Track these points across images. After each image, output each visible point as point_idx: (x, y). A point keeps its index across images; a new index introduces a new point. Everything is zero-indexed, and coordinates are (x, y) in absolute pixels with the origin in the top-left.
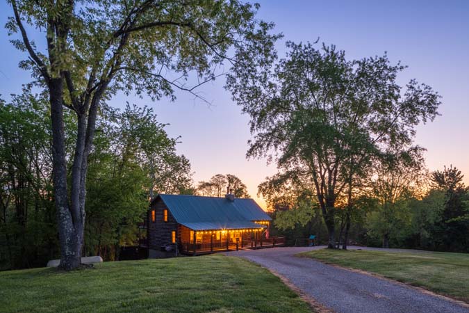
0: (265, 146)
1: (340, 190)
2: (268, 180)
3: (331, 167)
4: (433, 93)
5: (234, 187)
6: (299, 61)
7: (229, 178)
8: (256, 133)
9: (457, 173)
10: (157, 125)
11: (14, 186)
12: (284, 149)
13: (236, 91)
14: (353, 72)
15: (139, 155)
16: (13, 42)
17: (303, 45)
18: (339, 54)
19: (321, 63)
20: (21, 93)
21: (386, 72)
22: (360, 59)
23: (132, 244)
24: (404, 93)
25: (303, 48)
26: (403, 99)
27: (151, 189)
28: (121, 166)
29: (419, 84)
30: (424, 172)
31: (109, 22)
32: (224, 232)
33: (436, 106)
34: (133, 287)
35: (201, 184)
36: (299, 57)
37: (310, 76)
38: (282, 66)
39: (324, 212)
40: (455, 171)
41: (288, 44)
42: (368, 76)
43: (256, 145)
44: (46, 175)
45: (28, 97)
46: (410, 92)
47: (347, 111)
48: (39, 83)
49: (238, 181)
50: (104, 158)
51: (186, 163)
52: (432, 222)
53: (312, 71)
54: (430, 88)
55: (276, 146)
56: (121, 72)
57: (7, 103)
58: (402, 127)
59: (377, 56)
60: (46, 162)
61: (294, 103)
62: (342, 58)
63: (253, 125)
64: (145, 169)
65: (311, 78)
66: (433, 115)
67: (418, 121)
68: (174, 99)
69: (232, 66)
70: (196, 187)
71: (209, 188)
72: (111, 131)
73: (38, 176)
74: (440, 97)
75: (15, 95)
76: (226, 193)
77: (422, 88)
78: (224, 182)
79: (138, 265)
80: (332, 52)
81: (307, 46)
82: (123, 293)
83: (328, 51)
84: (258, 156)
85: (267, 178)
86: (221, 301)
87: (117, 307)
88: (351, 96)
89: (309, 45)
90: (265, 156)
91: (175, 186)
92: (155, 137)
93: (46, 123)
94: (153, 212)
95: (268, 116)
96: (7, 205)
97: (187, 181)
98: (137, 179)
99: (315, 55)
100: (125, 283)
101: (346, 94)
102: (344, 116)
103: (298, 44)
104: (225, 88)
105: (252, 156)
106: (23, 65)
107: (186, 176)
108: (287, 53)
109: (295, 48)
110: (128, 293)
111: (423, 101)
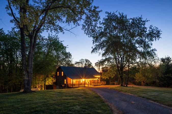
0: (98, 49)
1: (125, 65)
2: (99, 61)
3: (122, 57)
4: (159, 30)
5: (88, 64)
6: (110, 19)
7: (86, 60)
8: (95, 44)
9: (170, 58)
10: (59, 41)
11: (8, 63)
12: (105, 50)
13: (86, 30)
14: (130, 22)
15: (53, 52)
16: (8, 13)
17: (111, 13)
18: (125, 16)
19: (118, 19)
20: (11, 30)
21: (142, 22)
22: (132, 18)
23: (51, 84)
24: (148, 30)
25: (112, 14)
26: (148, 32)
27: (58, 64)
28: (47, 56)
29: (154, 27)
30: (157, 58)
31: (41, 6)
32: (84, 80)
33: (160, 35)
34: (48, 99)
35: (76, 62)
36: (110, 17)
37: (114, 24)
38: (104, 20)
39: (119, 73)
40: (169, 58)
41: (106, 13)
42: (135, 24)
43: (95, 48)
44: (20, 59)
45: (14, 32)
46: (150, 30)
47: (128, 36)
48: (17, 28)
49: (89, 61)
50: (40, 53)
51: (70, 55)
52: (160, 76)
53: (115, 22)
54: (158, 28)
55: (102, 49)
56: (45, 24)
57: (6, 34)
58: (148, 42)
59: (138, 17)
60: (20, 55)
61: (109, 34)
62: (126, 17)
63: (94, 41)
64: (55, 57)
65: (114, 25)
66: (158, 38)
67: (153, 40)
68: (64, 33)
69: (84, 22)
70: (74, 64)
71: (78, 64)
72: (43, 44)
73: (17, 60)
74: (161, 31)
75: (9, 31)
76: (84, 66)
77: (155, 28)
78: (84, 62)
79: (51, 91)
80: (122, 15)
81: (113, 13)
82: (44, 100)
83: (121, 15)
84: (95, 53)
85: (98, 61)
86: (77, 103)
87: (41, 105)
88: (129, 31)
89: (114, 13)
90: (98, 52)
91: (66, 63)
92: (59, 46)
93: (20, 41)
94: (58, 73)
95: (99, 38)
96: (6, 70)
97: (70, 61)
98: (52, 61)
99: (116, 16)
100: (45, 97)
101: (127, 30)
102: (127, 38)
103: (110, 13)
104: (82, 29)
105: (93, 53)
106: (11, 21)
107: (70, 59)
108: (106, 16)
109: (109, 14)
110: (46, 101)
111: (155, 33)
